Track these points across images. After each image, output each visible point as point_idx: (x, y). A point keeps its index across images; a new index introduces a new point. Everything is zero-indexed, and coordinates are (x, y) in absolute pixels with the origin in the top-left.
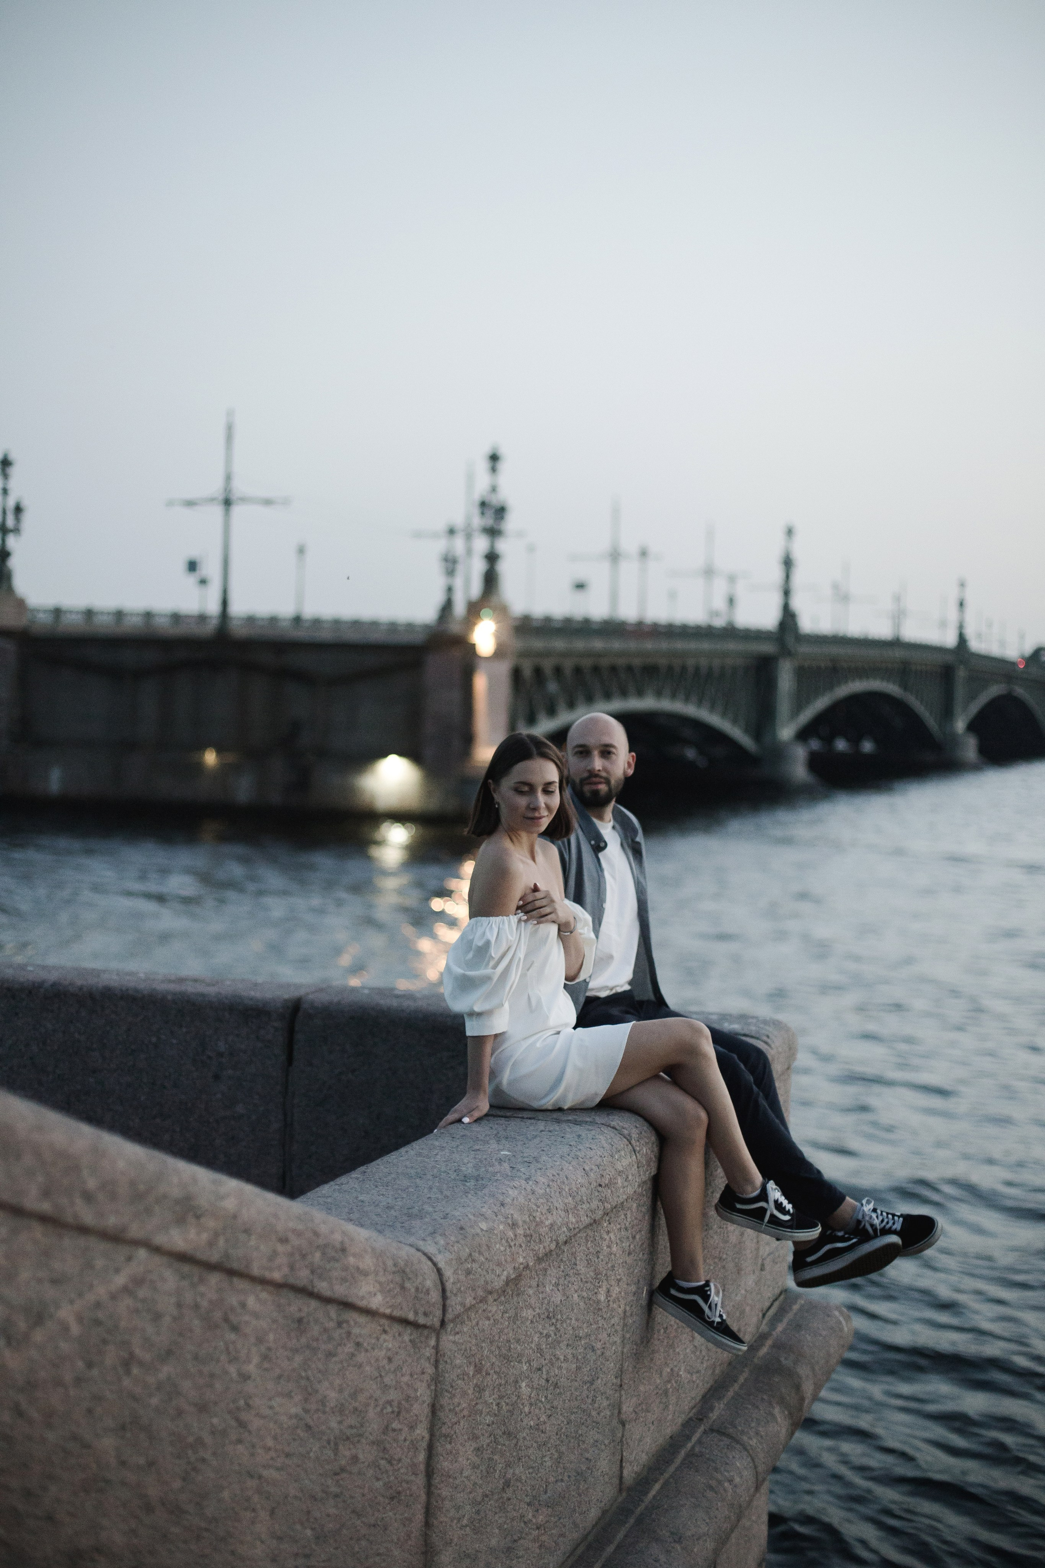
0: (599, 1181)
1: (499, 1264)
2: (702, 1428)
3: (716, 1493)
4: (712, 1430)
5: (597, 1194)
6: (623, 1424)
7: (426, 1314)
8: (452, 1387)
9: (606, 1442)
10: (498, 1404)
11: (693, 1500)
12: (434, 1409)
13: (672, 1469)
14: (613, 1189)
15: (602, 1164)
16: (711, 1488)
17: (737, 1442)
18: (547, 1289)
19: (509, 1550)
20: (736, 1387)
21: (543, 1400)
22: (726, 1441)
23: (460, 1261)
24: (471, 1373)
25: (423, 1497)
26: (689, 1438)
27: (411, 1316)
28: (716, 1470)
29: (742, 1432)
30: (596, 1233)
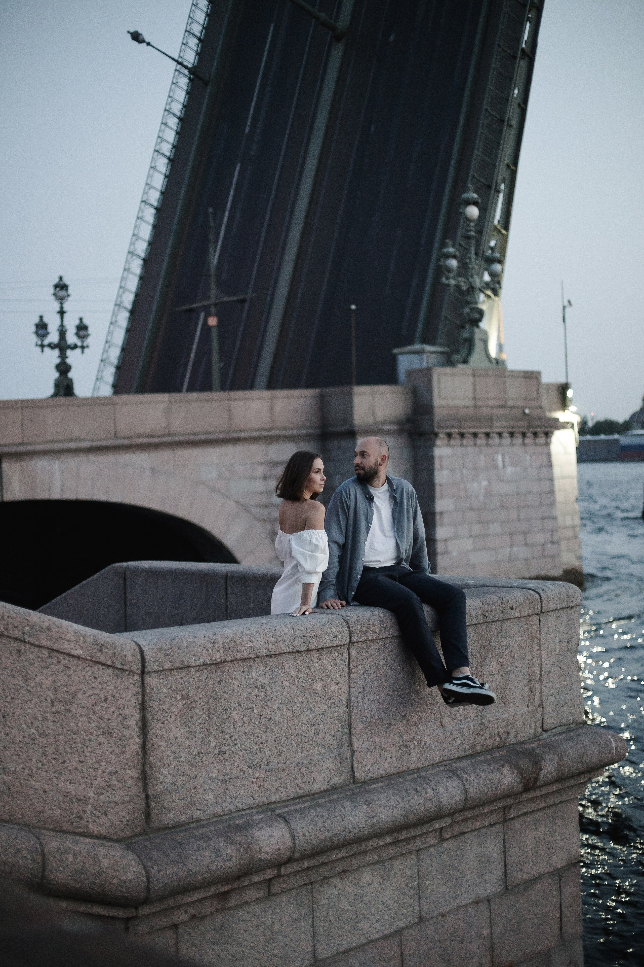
0: (305, 634)
1: (197, 655)
2: (442, 768)
3: (417, 792)
4: (448, 770)
5: (300, 639)
6: (353, 752)
7: (121, 664)
8: (160, 700)
9: (331, 756)
10: (209, 716)
11: (395, 792)
12: (143, 706)
13: (401, 780)
14: (318, 640)
15: (311, 628)
16: (416, 790)
17: (457, 775)
18: (253, 674)
19: (224, 781)
20: (489, 757)
21: (257, 723)
22: (450, 774)
23: (160, 649)
24: (179, 698)
25: (138, 740)
26: (427, 770)
27: (109, 663)
28: (427, 784)
29: (467, 773)
30: (305, 658)
